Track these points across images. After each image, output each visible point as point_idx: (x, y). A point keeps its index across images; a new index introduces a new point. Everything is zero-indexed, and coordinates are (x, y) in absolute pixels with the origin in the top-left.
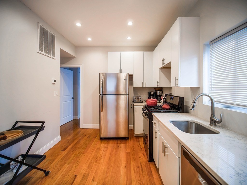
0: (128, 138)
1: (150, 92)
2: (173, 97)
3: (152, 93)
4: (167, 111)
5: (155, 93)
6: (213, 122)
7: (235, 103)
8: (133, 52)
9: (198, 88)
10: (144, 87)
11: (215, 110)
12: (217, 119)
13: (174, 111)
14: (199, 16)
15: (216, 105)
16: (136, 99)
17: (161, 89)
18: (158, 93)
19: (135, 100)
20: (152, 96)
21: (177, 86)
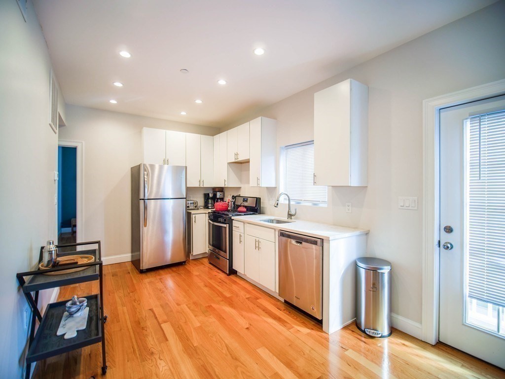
0: (185, 262)
1: (208, 194)
2: (247, 199)
3: (211, 195)
4: (243, 214)
5: (215, 195)
6: (290, 216)
7: (303, 199)
8: (185, 133)
9: (276, 188)
10: (202, 186)
11: (291, 206)
12: (293, 212)
13: (252, 213)
14: (275, 119)
15: (292, 203)
16: (189, 205)
17: (222, 190)
18: (219, 195)
19: (188, 207)
20: (211, 199)
21: (258, 186)
